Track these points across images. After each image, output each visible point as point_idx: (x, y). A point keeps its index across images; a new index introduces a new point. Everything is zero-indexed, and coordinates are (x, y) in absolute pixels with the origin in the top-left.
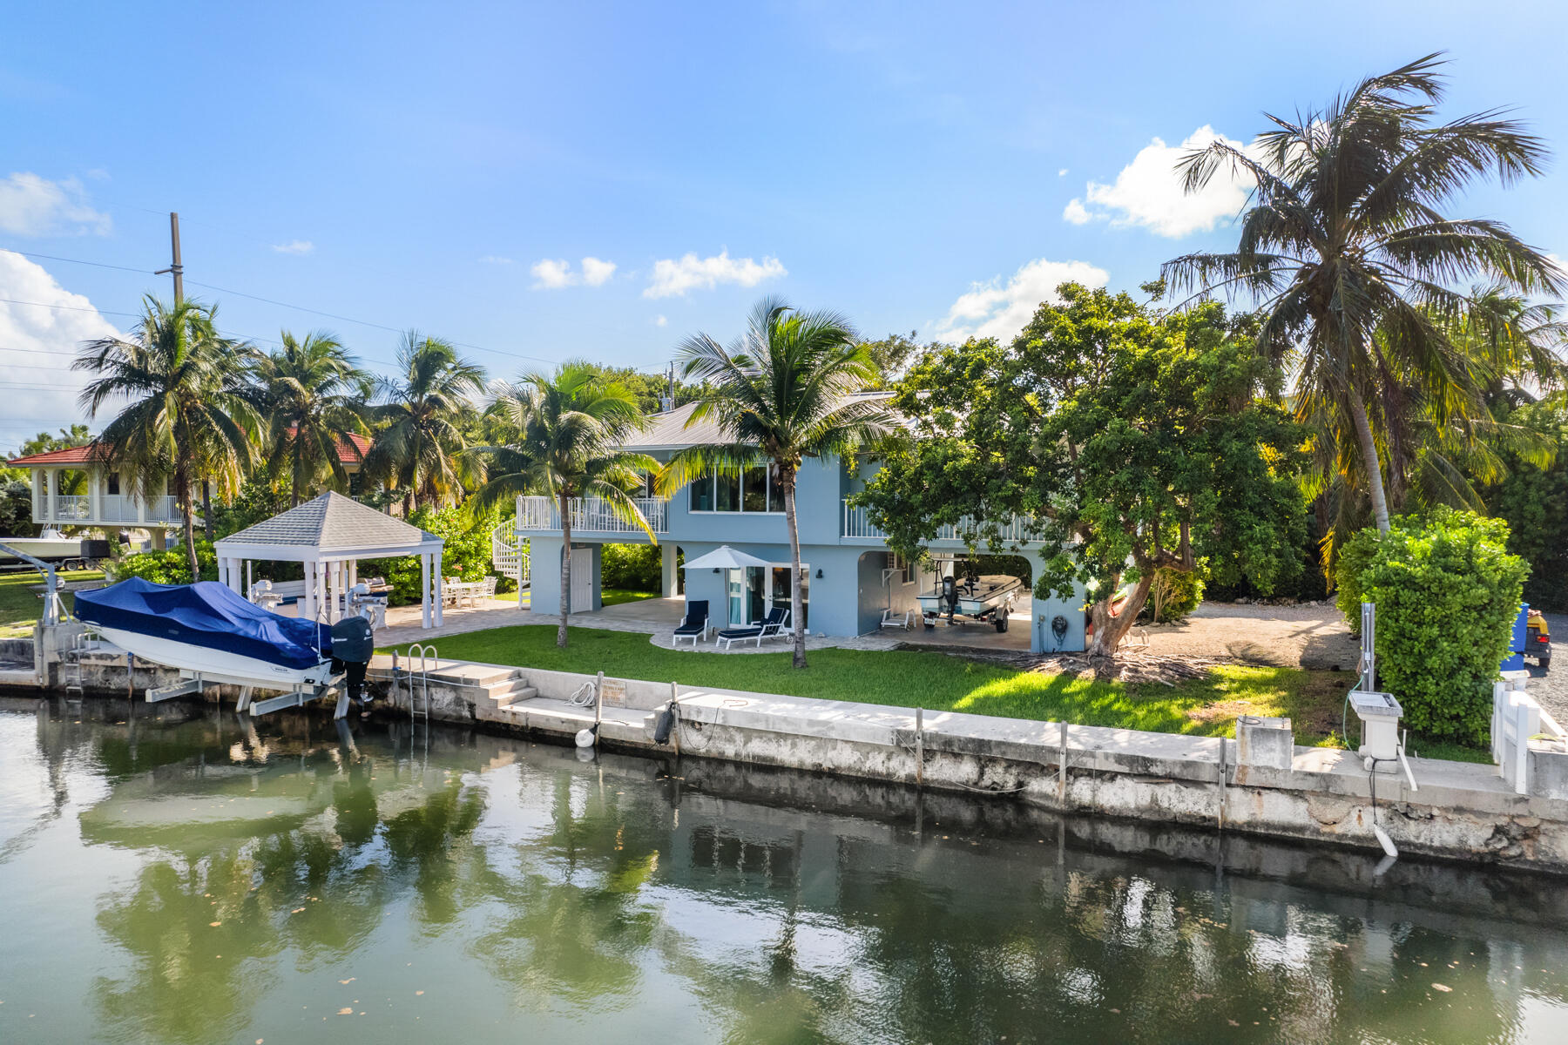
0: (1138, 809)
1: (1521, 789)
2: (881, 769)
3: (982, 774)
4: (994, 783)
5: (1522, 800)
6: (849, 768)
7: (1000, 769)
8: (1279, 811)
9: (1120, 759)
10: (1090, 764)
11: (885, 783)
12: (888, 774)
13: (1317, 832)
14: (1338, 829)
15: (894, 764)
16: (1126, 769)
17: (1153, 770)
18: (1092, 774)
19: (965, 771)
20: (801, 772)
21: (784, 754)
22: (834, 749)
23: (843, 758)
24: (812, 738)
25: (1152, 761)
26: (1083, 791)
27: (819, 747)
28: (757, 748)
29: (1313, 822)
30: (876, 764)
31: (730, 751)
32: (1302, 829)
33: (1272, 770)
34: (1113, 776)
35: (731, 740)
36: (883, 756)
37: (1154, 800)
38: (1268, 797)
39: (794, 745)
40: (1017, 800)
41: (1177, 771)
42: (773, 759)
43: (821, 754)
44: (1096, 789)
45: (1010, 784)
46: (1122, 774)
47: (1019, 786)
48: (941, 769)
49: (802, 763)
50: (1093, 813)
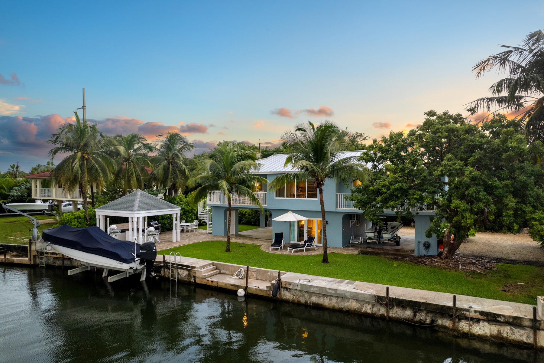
0: (491, 336)
2: (369, 311)
3: (415, 315)
4: (421, 320)
6: (355, 310)
7: (424, 314)
9: (482, 313)
10: (467, 314)
11: (372, 317)
12: (373, 314)
15: (375, 309)
16: (485, 318)
17: (499, 319)
18: (467, 318)
19: (408, 313)
21: (326, 302)
22: (348, 302)
23: (352, 305)
24: (339, 297)
25: (499, 315)
26: (464, 326)
27: (342, 301)
28: (314, 299)
30: (367, 309)
31: (303, 300)
34: (478, 321)
35: (303, 296)
36: (370, 306)
37: (499, 332)
39: (330, 300)
40: (432, 328)
41: (511, 320)
42: (321, 304)
43: (342, 303)
44: (470, 325)
45: (428, 321)
46: (482, 320)
47: (433, 321)
48: (396, 312)
49: (334, 307)
50: (469, 336)
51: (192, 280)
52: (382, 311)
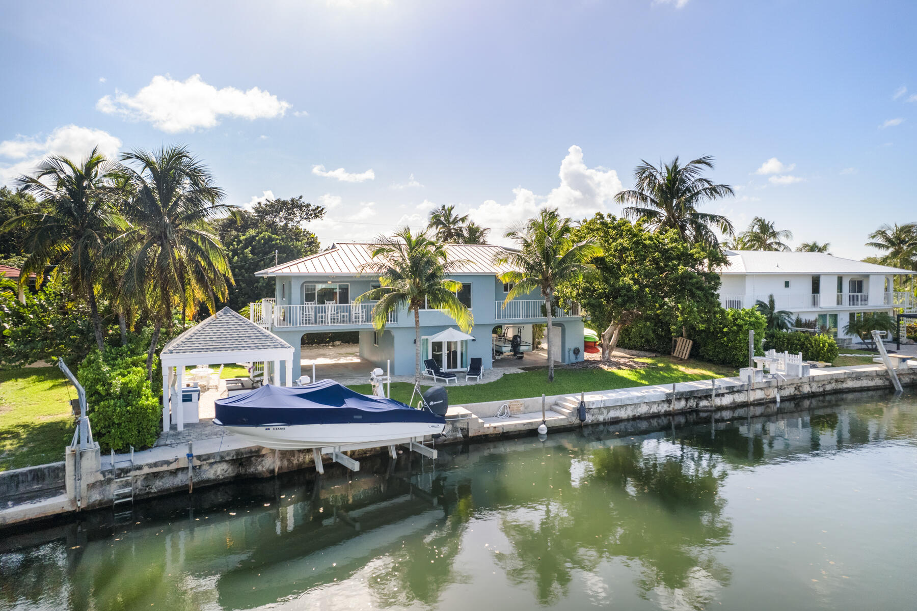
0: (731, 404)
1: (800, 376)
2: (656, 411)
3: (687, 404)
4: (690, 406)
5: (801, 379)
6: (645, 414)
7: (692, 401)
8: (759, 395)
9: (727, 388)
10: (720, 392)
11: (656, 416)
12: (659, 412)
13: (766, 399)
14: (770, 397)
16: (728, 391)
17: (735, 389)
18: (718, 395)
19: (683, 403)
20: (628, 420)
21: (623, 414)
22: (640, 407)
23: (643, 410)
24: (633, 404)
25: (734, 387)
26: (718, 402)
27: (635, 408)
28: (613, 414)
29: (765, 397)
30: (655, 409)
31: (601, 418)
32: (763, 399)
33: (759, 383)
34: (724, 395)
35: (602, 414)
36: (656, 406)
37: (734, 400)
38: (757, 391)
39: (626, 409)
40: (696, 411)
41: (739, 388)
42: (618, 417)
43: (635, 411)
44: (721, 400)
45: (695, 406)
46: (727, 393)
47: (697, 405)
48: (675, 405)
49: (629, 416)
50: (721, 408)
51: (460, 435)
52: (664, 408)
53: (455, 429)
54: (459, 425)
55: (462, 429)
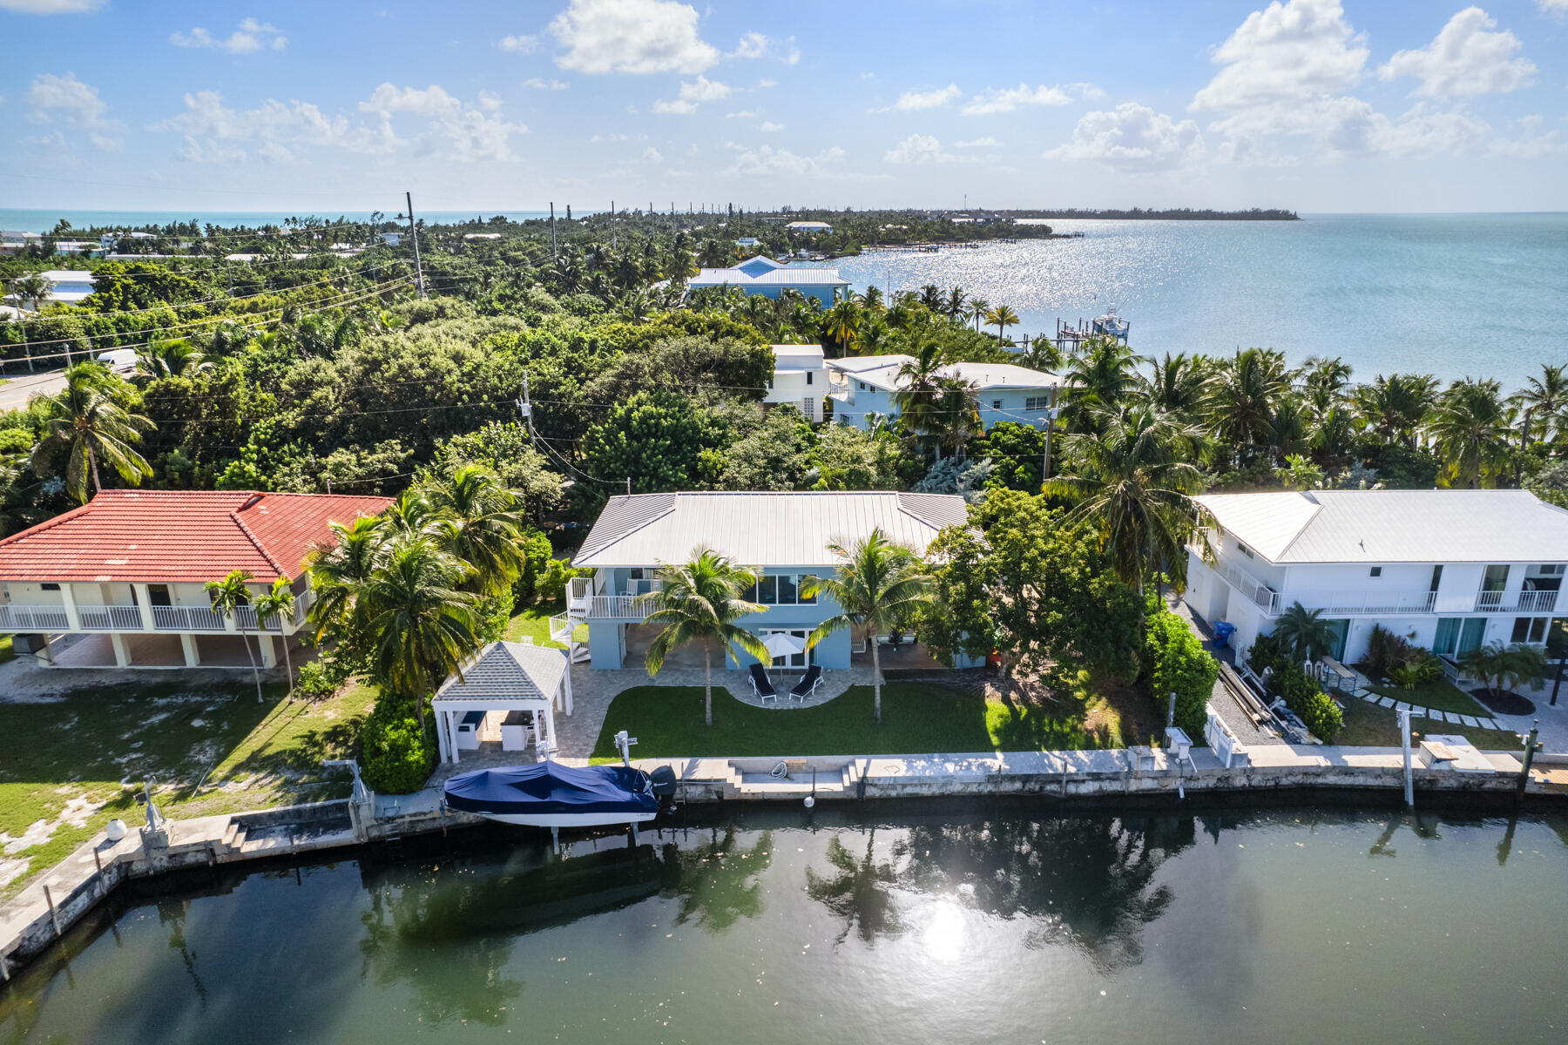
0: (1094, 792)
1: (1228, 766)
2: (975, 790)
3: (1024, 787)
4: (1029, 790)
5: (1228, 770)
6: (958, 793)
7: (1032, 784)
8: (1148, 785)
9: (1088, 774)
10: (1076, 778)
12: (979, 793)
13: (1160, 790)
14: (1167, 788)
15: (982, 787)
16: (1090, 778)
17: (1101, 777)
18: (1075, 781)
19: (1018, 785)
20: (933, 798)
21: (925, 791)
22: (950, 786)
23: (955, 789)
25: (1102, 774)
26: (1072, 789)
27: (943, 786)
28: (909, 790)
29: (1159, 787)
31: (894, 794)
32: (1157, 790)
33: (1147, 771)
34: (1083, 781)
35: (896, 790)
36: (976, 786)
37: (1100, 788)
38: (1143, 781)
39: (931, 787)
40: (1038, 795)
41: (1110, 776)
42: (918, 795)
43: (943, 789)
44: (1078, 787)
45: (1037, 790)
46: (1087, 780)
47: (1041, 788)
48: (1007, 787)
49: (934, 794)
50: (1075, 797)
51: (714, 797)
53: (708, 791)
54: (713, 788)
55: (717, 792)
